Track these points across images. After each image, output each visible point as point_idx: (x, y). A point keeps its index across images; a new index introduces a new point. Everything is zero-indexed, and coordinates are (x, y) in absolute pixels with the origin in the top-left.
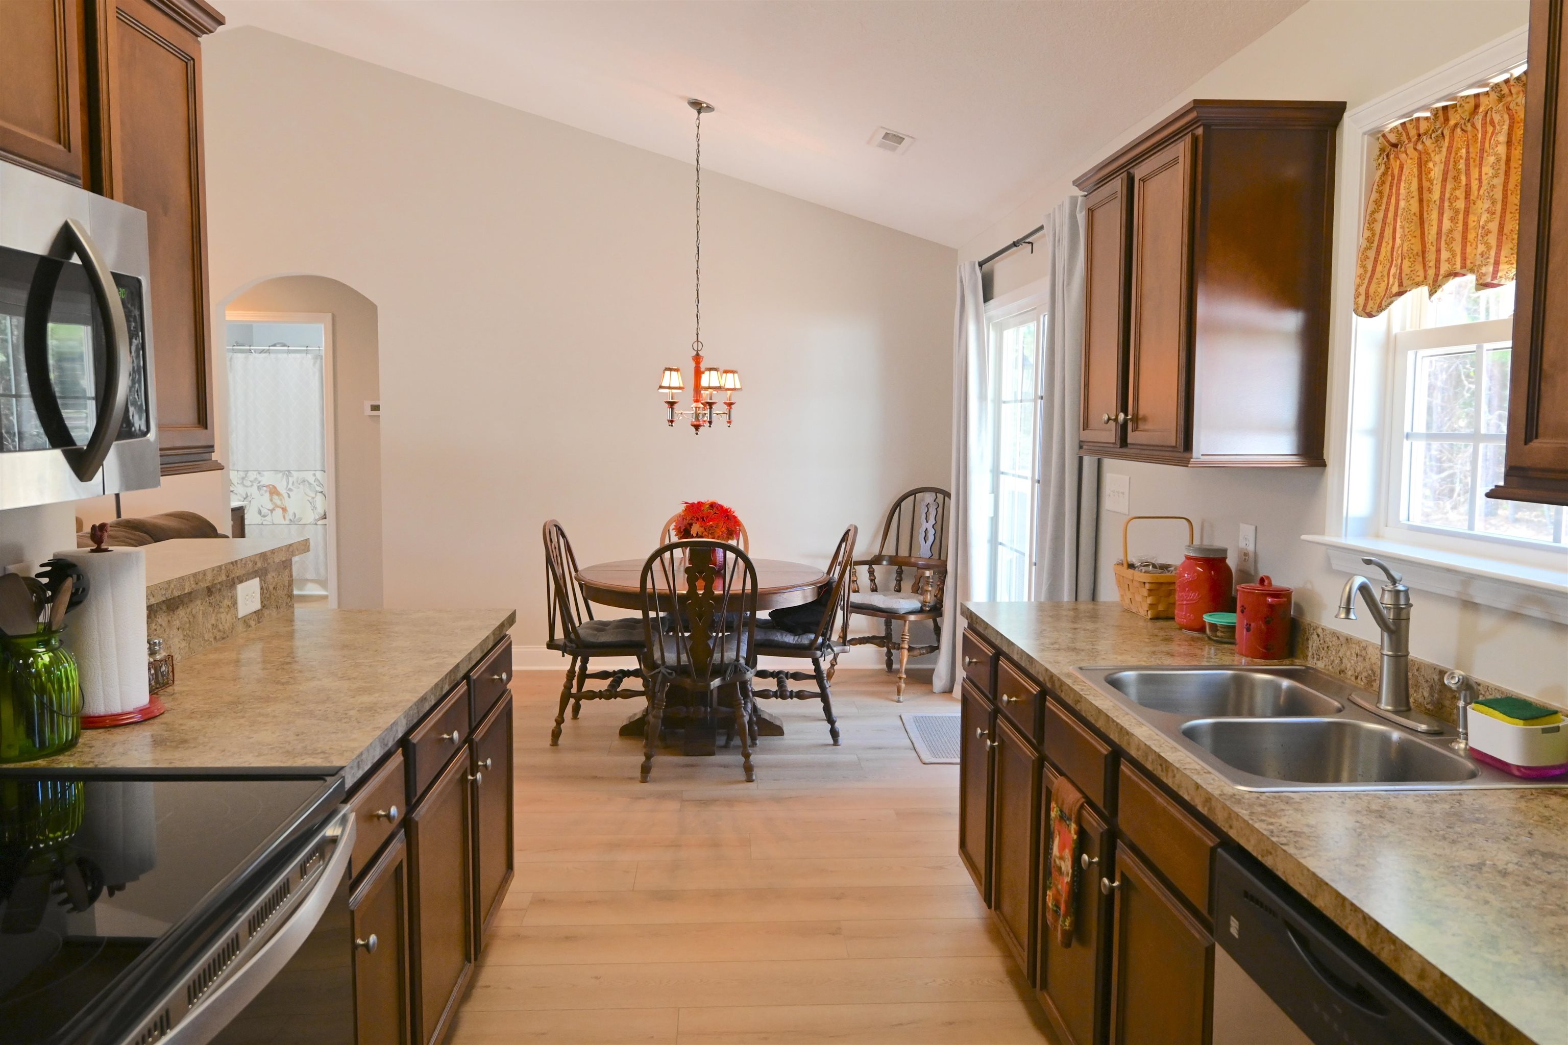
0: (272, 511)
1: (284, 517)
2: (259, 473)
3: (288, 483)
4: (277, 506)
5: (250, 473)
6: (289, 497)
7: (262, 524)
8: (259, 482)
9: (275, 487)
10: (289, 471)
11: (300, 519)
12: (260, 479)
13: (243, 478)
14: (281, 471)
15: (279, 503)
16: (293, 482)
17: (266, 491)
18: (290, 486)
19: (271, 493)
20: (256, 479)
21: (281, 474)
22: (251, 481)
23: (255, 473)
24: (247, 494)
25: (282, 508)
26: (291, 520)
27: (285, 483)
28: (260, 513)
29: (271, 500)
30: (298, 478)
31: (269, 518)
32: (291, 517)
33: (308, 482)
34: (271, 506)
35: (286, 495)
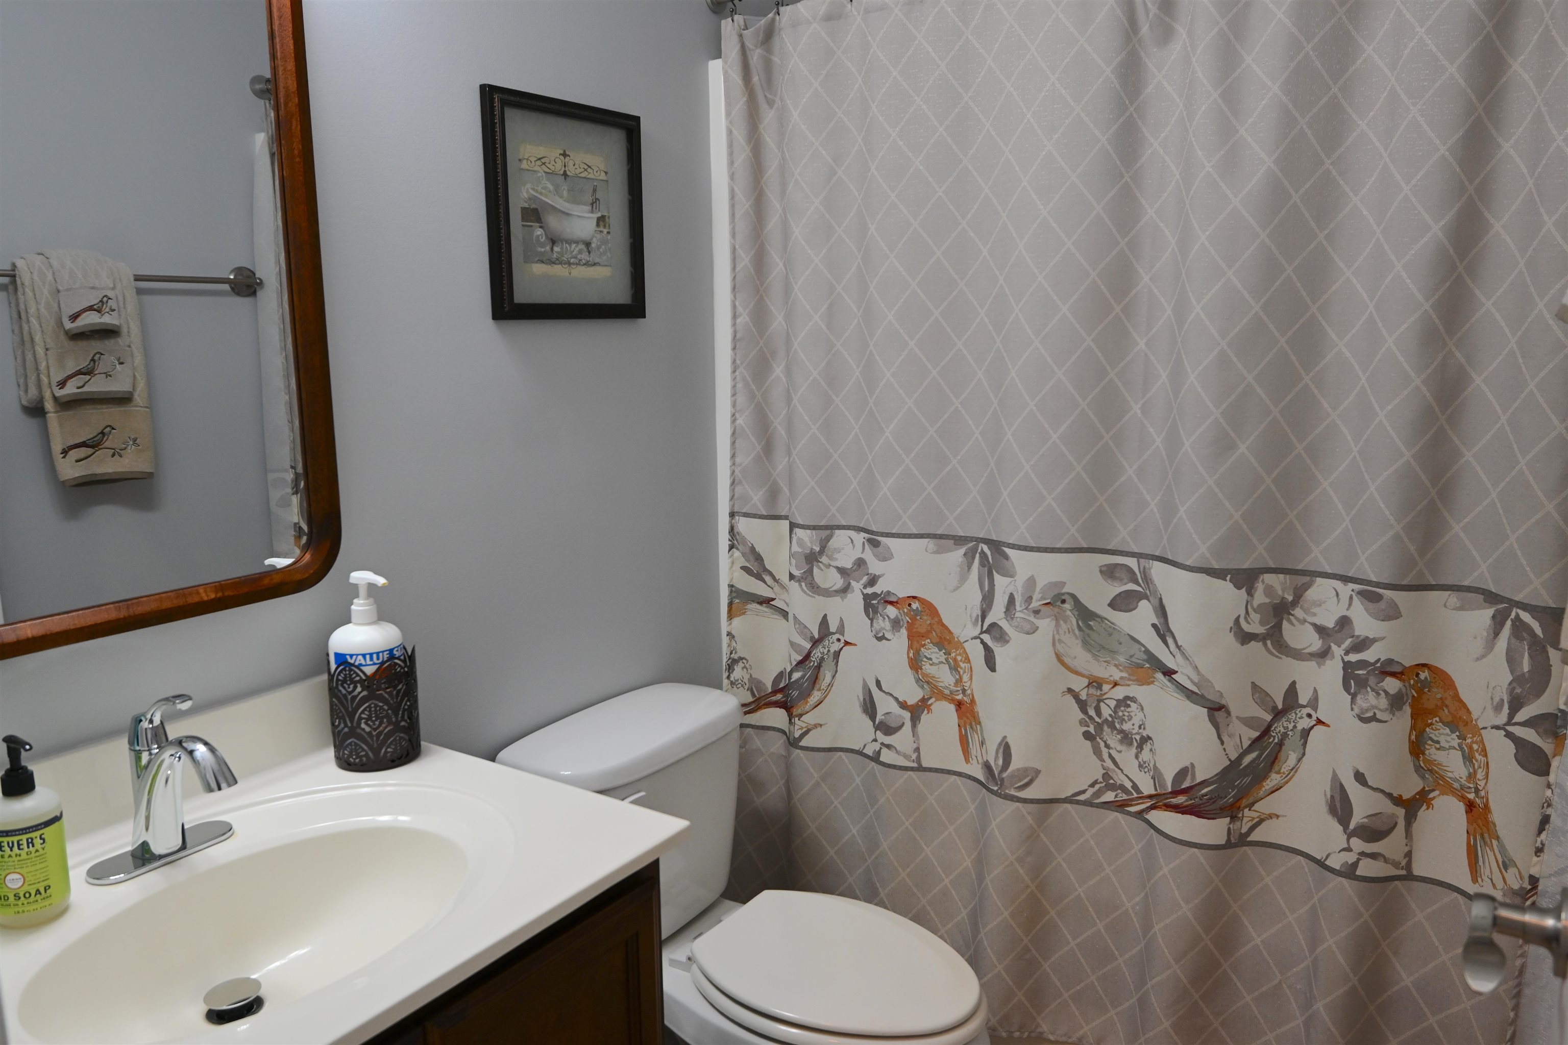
0: (917, 711)
1: (964, 742)
2: (874, 544)
3: (988, 599)
4: (939, 694)
5: (840, 538)
6: (990, 662)
7: (875, 758)
8: (873, 581)
9: (929, 609)
10: (996, 546)
11: (1030, 776)
12: (875, 566)
13: (812, 558)
14: (959, 540)
15: (945, 678)
16: (1011, 600)
17: (896, 624)
18: (996, 614)
19: (915, 638)
20: (860, 563)
21: (958, 555)
22: (842, 571)
23: (860, 537)
24: (824, 622)
25: (959, 705)
26: (987, 766)
27: (973, 594)
28: (869, 708)
29: (915, 664)
30: (1031, 582)
31: (902, 740)
32: (991, 754)
33: (1078, 604)
34: (913, 694)
35: (976, 652)
